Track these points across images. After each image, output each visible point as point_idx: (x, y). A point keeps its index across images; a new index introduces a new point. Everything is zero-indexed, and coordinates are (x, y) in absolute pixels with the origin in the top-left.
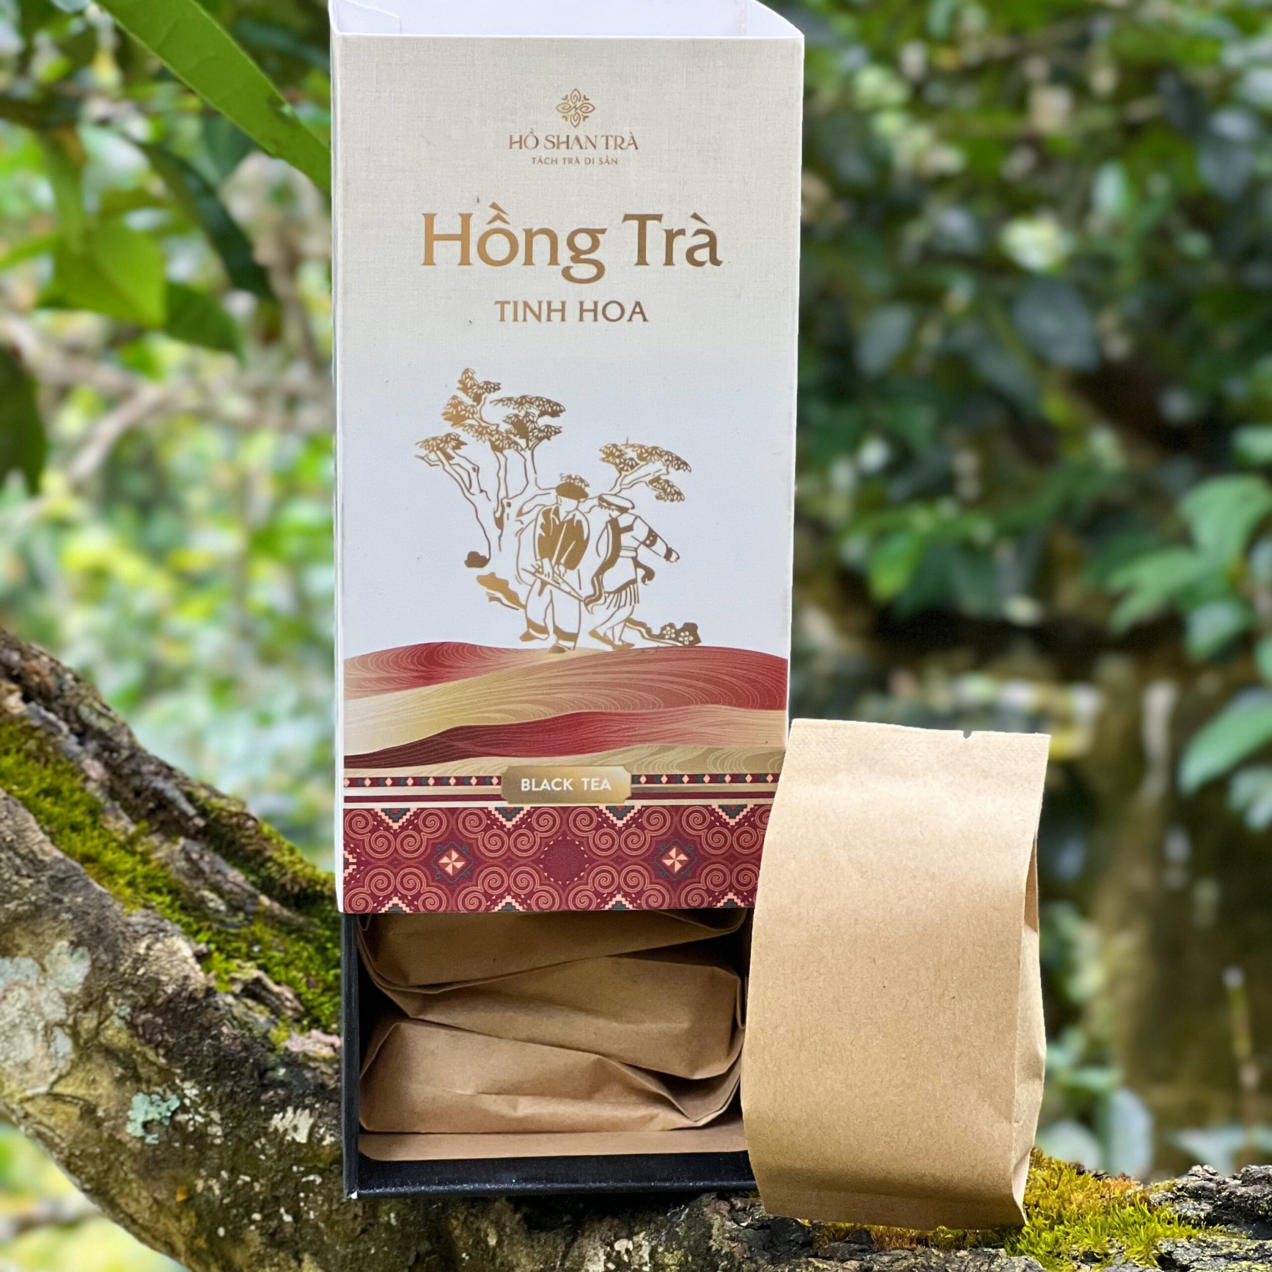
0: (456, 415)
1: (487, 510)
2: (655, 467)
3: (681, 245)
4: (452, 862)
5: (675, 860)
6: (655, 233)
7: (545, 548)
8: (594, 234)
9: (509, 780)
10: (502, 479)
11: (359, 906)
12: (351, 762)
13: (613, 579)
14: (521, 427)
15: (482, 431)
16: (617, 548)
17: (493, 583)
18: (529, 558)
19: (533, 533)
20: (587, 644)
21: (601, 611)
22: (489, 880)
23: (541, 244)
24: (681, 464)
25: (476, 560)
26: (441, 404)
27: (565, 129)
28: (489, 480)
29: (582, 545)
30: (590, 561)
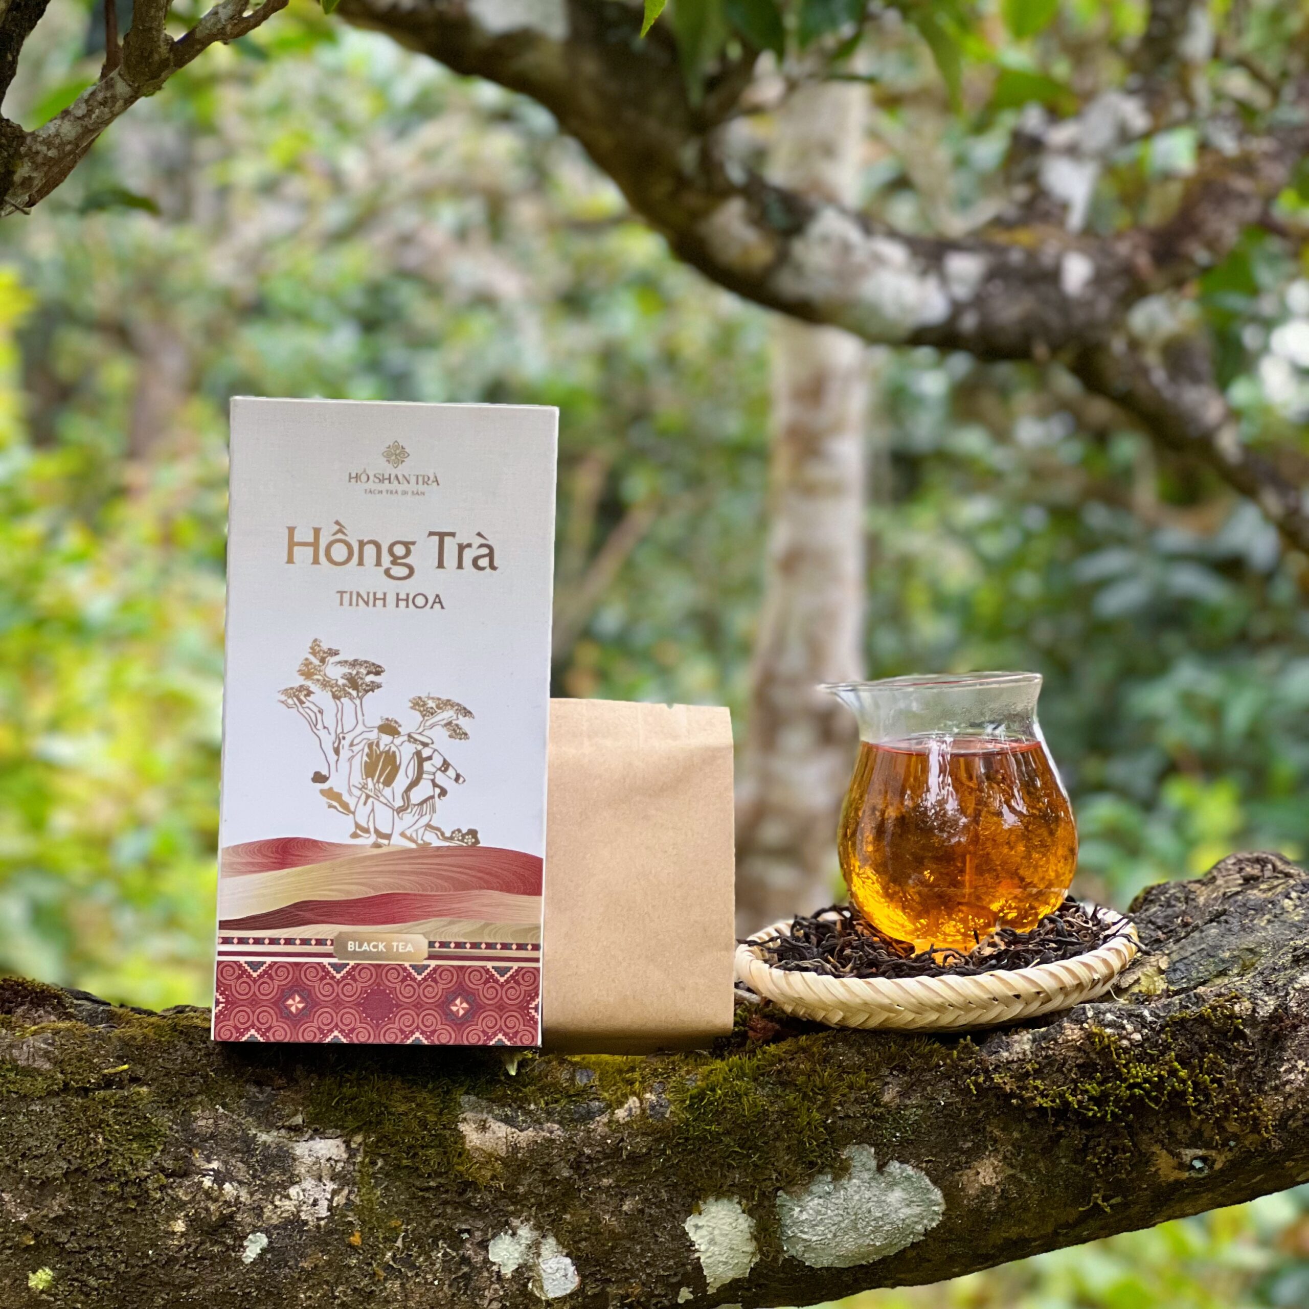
0: (307, 672)
1: (328, 742)
2: (448, 714)
3: (468, 555)
4: (295, 1004)
5: (460, 1007)
6: (451, 545)
7: (369, 770)
8: (407, 545)
9: (339, 942)
10: (339, 721)
11: (225, 1036)
12: (224, 925)
13: (417, 796)
14: (353, 682)
15: (326, 684)
16: (420, 772)
17: (330, 794)
18: (357, 777)
19: (360, 760)
20: (398, 842)
21: (409, 817)
22: (323, 1017)
23: (370, 551)
24: (467, 713)
25: (319, 778)
26: (297, 665)
27: (388, 469)
28: (329, 719)
29: (395, 769)
30: (401, 781)
